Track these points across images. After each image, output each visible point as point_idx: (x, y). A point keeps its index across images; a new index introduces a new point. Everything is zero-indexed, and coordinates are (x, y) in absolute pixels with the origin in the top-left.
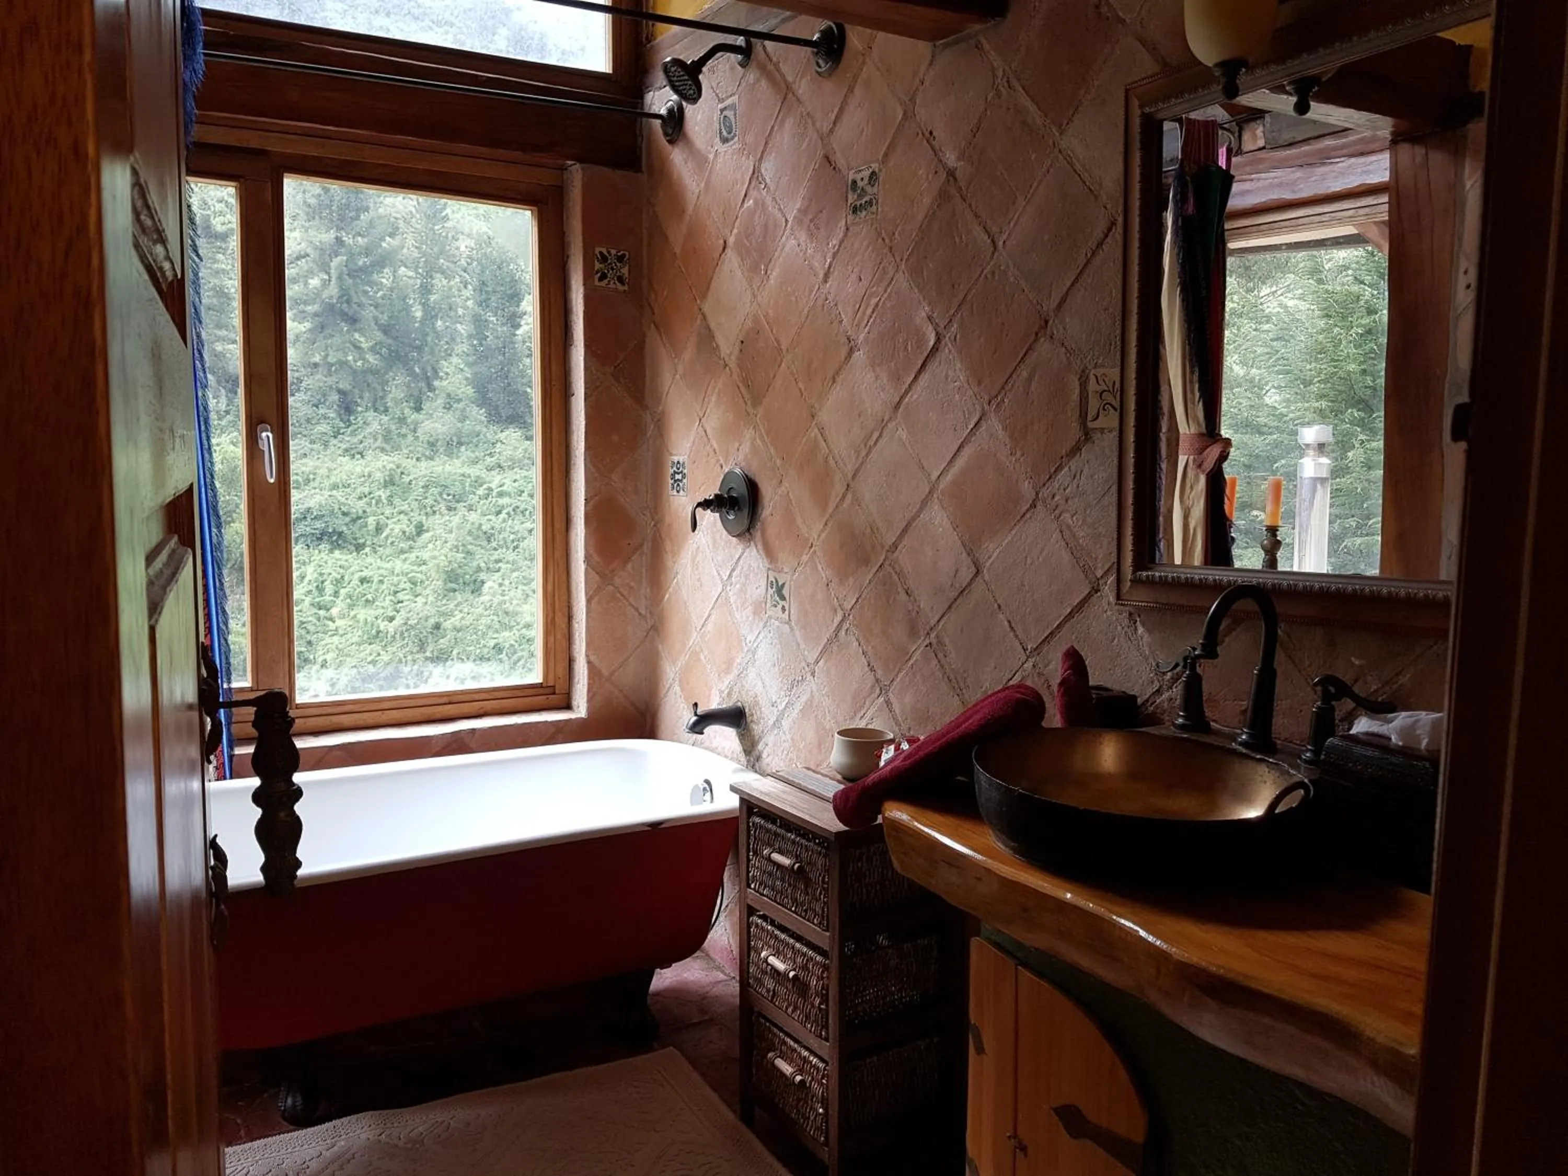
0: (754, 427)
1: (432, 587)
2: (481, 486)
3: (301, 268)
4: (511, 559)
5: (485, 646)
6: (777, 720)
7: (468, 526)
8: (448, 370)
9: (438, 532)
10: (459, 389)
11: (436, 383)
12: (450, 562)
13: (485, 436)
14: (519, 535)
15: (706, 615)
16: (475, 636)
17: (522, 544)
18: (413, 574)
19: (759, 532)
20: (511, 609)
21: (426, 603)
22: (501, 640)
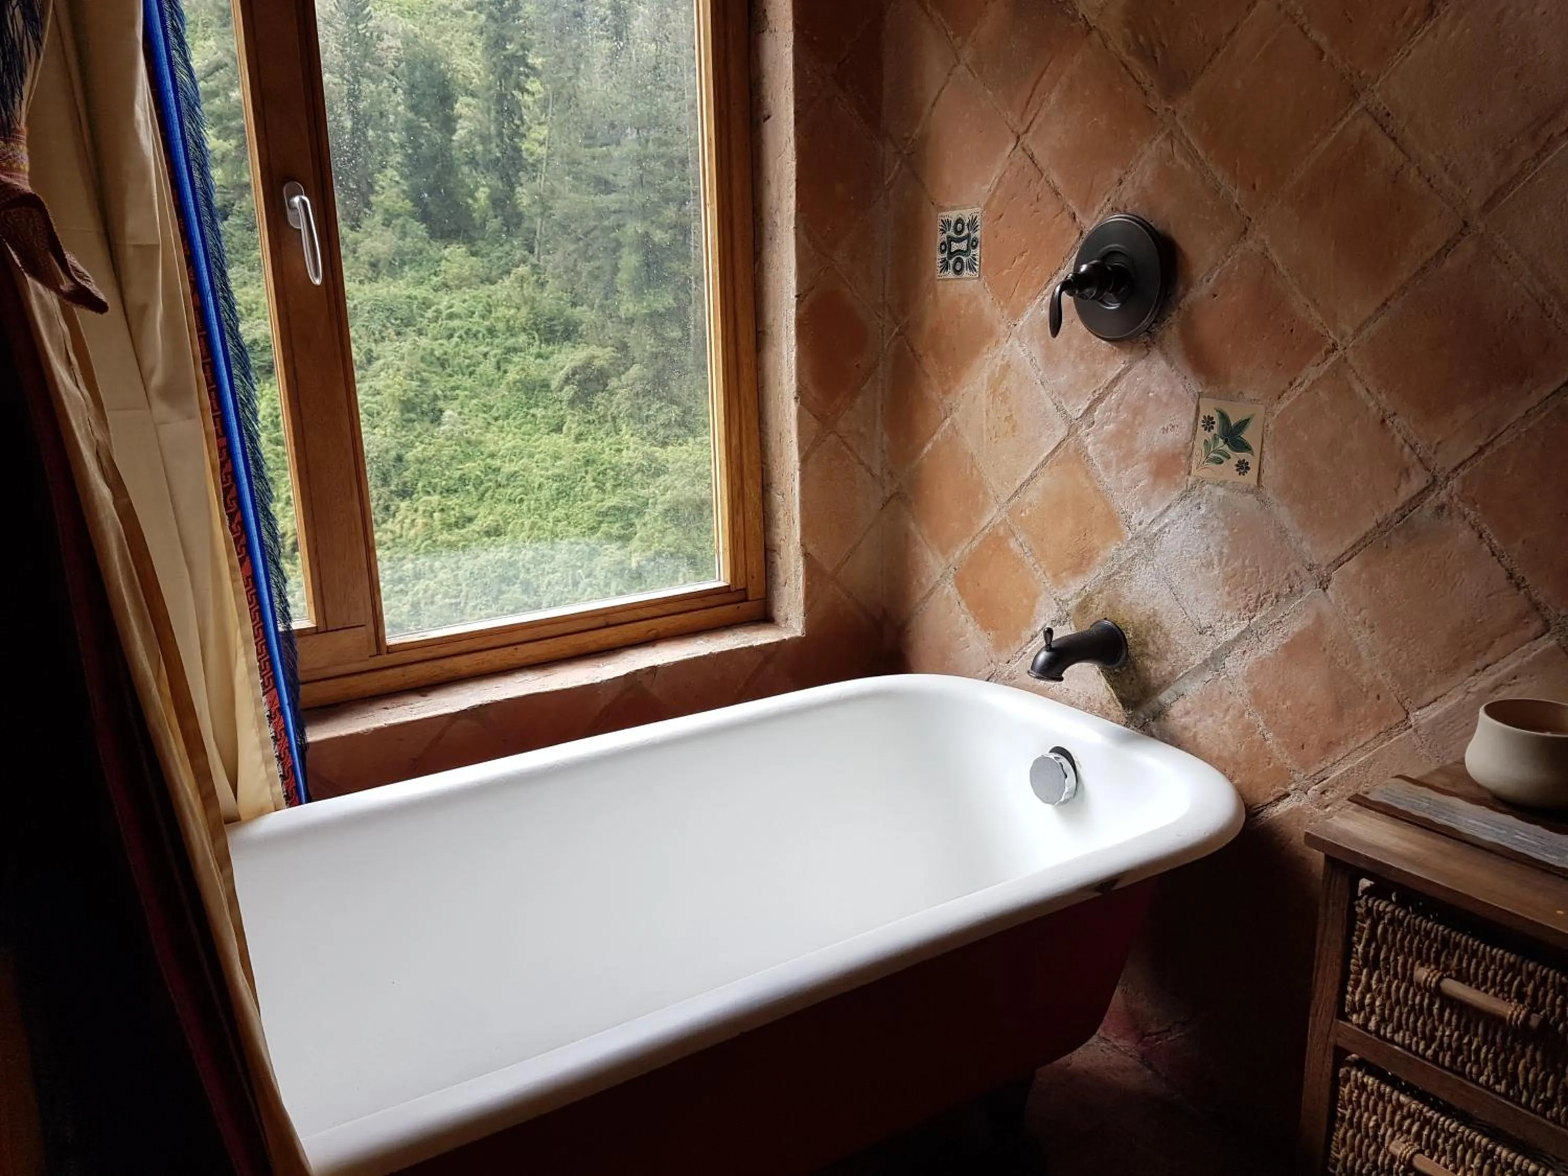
0: (1170, 135)
1: (390, 418)
2: (429, 308)
3: (220, 80)
4: (468, 385)
5: (451, 478)
6: (1213, 657)
7: (421, 353)
8: (384, 184)
9: (390, 359)
10: (397, 203)
11: (373, 198)
12: (405, 391)
13: (428, 253)
14: (474, 361)
15: (1026, 476)
16: (438, 468)
17: (477, 369)
18: (368, 405)
19: (1175, 329)
20: (473, 438)
21: (385, 435)
22: (466, 471)
